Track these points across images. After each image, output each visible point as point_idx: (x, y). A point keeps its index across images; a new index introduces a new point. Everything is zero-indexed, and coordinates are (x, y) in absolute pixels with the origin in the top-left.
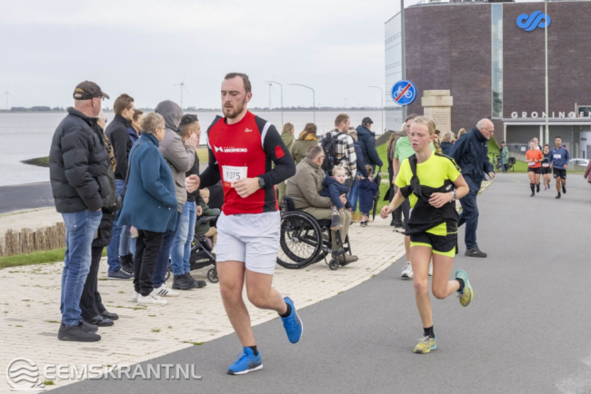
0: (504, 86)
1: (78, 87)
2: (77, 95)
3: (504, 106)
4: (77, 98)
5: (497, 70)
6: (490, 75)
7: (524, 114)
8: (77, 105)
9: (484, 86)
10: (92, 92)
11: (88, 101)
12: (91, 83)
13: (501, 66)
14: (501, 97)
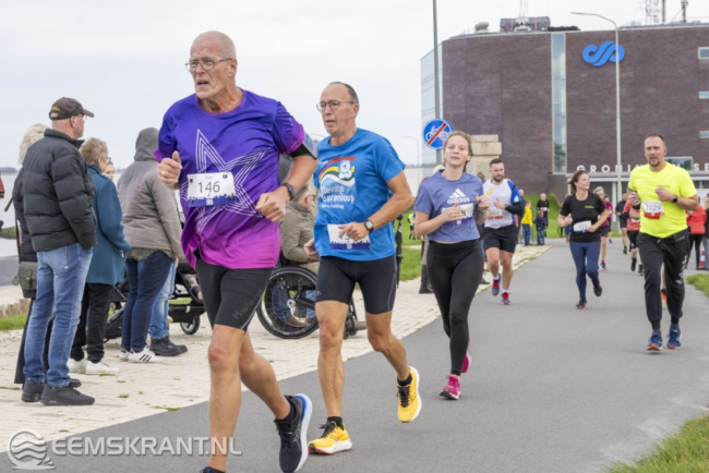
0: (568, 135)
1: (54, 105)
2: (54, 115)
3: (568, 159)
4: (53, 119)
5: (559, 115)
6: (550, 121)
7: (593, 168)
8: (54, 125)
9: (542, 134)
10: (69, 110)
11: (67, 121)
12: (69, 100)
13: (563, 110)
14: (564, 149)
